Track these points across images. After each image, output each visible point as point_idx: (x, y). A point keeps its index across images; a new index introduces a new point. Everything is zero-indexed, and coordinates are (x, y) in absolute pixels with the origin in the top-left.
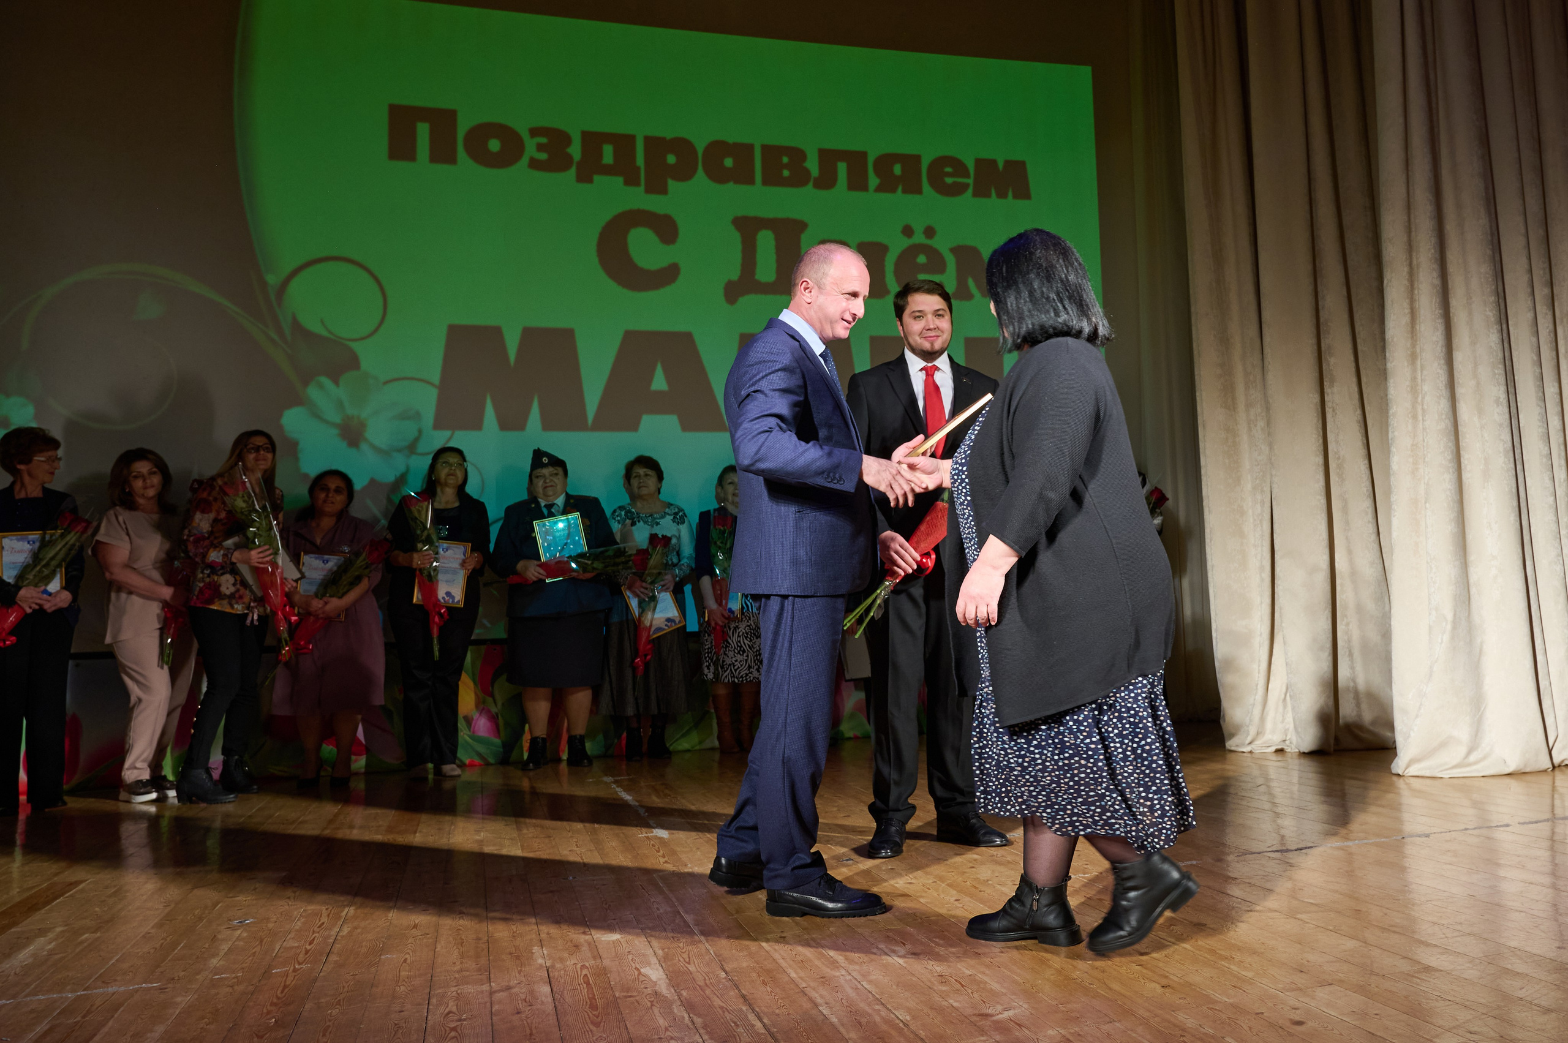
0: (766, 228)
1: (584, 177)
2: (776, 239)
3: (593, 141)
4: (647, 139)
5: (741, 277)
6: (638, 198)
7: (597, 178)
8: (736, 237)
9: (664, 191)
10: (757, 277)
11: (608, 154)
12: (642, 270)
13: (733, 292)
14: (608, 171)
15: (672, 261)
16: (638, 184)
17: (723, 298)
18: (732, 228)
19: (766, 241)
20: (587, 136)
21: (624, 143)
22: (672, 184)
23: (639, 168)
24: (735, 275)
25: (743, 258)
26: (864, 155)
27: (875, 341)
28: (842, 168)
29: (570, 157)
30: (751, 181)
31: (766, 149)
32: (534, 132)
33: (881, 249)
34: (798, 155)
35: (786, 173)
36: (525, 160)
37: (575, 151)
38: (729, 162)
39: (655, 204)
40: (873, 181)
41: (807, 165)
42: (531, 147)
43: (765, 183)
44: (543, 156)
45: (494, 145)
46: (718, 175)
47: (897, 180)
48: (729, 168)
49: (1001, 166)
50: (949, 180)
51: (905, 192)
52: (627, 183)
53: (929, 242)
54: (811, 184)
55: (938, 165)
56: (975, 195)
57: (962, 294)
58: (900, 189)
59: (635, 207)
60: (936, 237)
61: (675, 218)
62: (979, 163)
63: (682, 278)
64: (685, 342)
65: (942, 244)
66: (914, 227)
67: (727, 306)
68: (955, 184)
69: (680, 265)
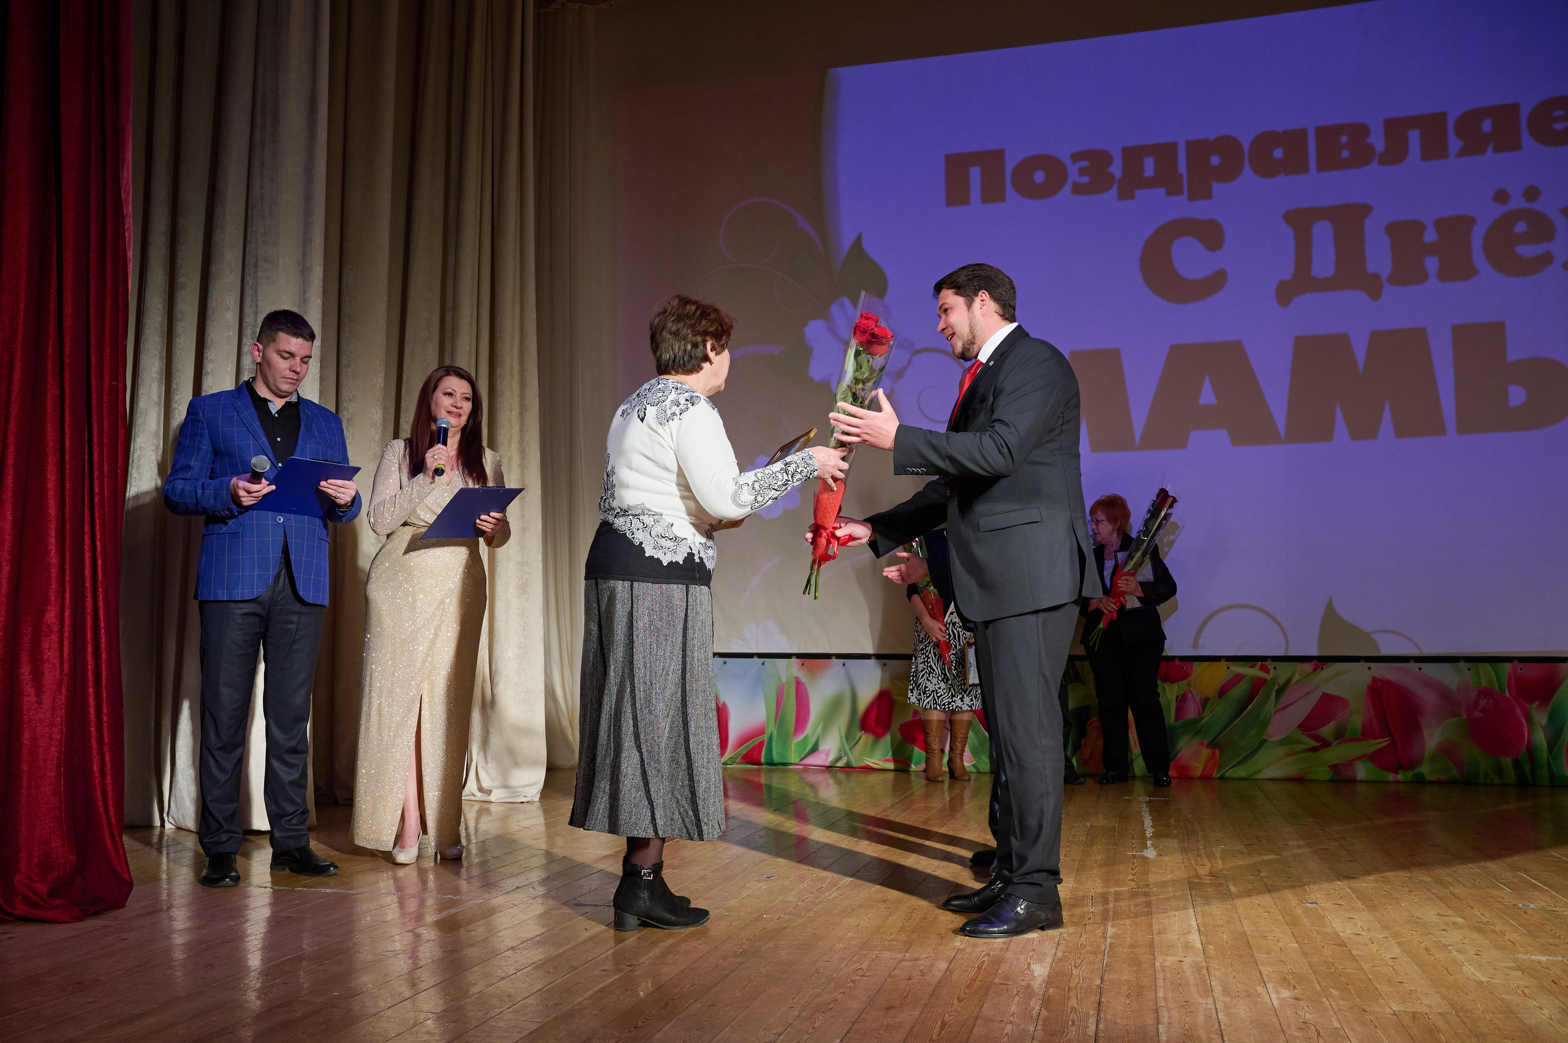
0: (1323, 218)
1: (1126, 193)
2: (1335, 229)
3: (1133, 155)
4: (1189, 144)
5: (1295, 276)
6: (1181, 207)
7: (1139, 193)
9: (1207, 195)
10: (1313, 273)
11: (1149, 167)
12: (1186, 281)
13: (1285, 293)
14: (1151, 183)
15: (1217, 268)
16: (1180, 192)
17: (1275, 301)
18: (1283, 223)
19: (1323, 233)
20: (1125, 150)
21: (1165, 152)
22: (1217, 188)
23: (1181, 176)
24: (1287, 272)
25: (1297, 257)
26: (1440, 118)
27: (1459, 331)
28: (1414, 137)
29: (1112, 176)
30: (1303, 169)
31: (1321, 131)
32: (1076, 157)
33: (1466, 223)
34: (1359, 131)
35: (1345, 154)
36: (1068, 187)
37: (1116, 169)
38: (1278, 153)
39: (1199, 210)
40: (1455, 144)
41: (1371, 140)
42: (1073, 173)
43: (1320, 169)
44: (1085, 179)
45: (1039, 177)
46: (1266, 168)
47: (1487, 138)
48: (1279, 160)
50: (1559, 127)
51: (1496, 150)
52: (1169, 193)
53: (1531, 205)
54: (1376, 161)
55: (1545, 109)
58: (1491, 148)
59: (1178, 216)
60: (1541, 199)
61: (1221, 222)
63: (1229, 284)
64: (1234, 351)
65: (1549, 206)
66: (1510, 190)
67: (1281, 309)
68: (1565, 129)
69: (1229, 272)
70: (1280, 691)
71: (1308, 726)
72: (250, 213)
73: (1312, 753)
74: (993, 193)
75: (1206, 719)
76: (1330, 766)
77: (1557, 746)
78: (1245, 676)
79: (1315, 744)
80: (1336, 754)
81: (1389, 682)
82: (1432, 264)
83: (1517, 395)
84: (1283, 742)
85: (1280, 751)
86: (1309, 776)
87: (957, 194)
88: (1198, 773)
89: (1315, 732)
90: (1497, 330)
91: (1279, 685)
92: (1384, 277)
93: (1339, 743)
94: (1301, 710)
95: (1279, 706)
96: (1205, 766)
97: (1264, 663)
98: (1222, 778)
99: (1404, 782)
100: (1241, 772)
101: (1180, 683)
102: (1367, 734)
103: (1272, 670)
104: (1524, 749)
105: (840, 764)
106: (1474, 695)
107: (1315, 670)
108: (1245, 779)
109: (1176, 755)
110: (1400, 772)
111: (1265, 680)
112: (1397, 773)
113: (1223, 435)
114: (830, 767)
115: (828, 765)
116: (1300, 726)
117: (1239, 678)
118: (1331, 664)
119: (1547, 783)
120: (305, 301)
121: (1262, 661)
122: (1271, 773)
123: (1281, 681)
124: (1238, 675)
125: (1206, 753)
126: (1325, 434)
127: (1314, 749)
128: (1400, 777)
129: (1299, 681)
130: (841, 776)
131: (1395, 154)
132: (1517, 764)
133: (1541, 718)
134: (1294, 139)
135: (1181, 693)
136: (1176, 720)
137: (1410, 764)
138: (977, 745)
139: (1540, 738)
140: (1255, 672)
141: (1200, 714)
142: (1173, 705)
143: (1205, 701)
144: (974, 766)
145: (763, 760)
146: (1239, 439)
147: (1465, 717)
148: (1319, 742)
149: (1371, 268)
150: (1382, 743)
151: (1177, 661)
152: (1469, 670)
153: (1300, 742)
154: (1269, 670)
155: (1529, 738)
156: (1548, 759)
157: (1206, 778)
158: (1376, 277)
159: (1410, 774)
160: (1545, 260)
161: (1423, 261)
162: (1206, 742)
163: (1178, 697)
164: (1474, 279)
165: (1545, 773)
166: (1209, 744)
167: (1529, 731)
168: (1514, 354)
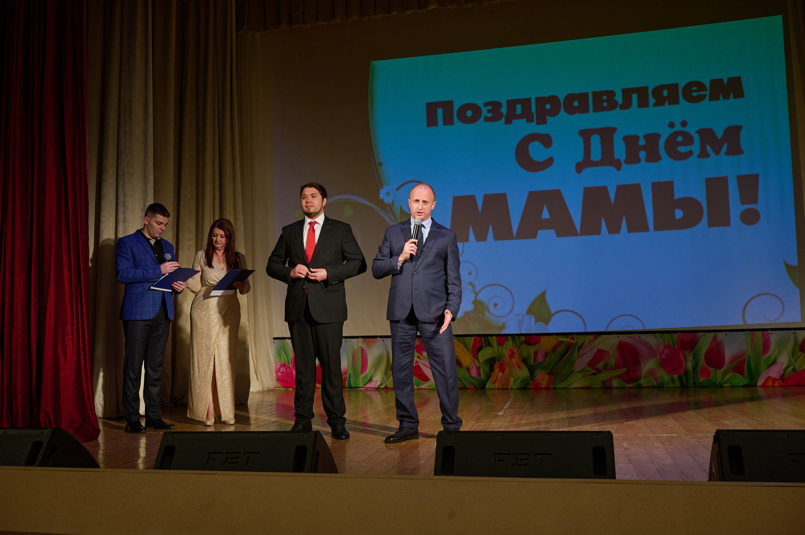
0: (596, 134)
1: (508, 122)
2: (601, 139)
3: (511, 104)
4: (537, 99)
5: (584, 160)
6: (533, 128)
7: (514, 121)
8: (580, 140)
10: (591, 159)
11: (519, 109)
12: (535, 162)
13: (580, 168)
14: (519, 117)
15: (549, 156)
16: (533, 121)
17: (575, 171)
18: (579, 136)
19: (596, 140)
20: (509, 102)
21: (525, 103)
22: (549, 118)
23: (533, 114)
24: (580, 159)
25: (585, 150)
26: (646, 88)
27: (654, 184)
28: (635, 97)
29: (502, 113)
30: (587, 111)
31: (595, 94)
32: (486, 104)
33: (657, 136)
34: (611, 94)
35: (605, 104)
36: (482, 118)
37: (504, 110)
38: (576, 104)
39: (541, 129)
40: (652, 101)
41: (616, 98)
42: (485, 112)
43: (595, 111)
44: (490, 115)
45: (469, 113)
46: (571, 111)
47: (665, 98)
48: (576, 107)
49: (725, 81)
50: (695, 94)
51: (669, 104)
52: (528, 121)
53: (684, 129)
54: (618, 107)
55: (688, 87)
56: (710, 99)
57: (703, 154)
58: (667, 103)
59: (532, 132)
60: (688, 126)
61: (551, 135)
62: (713, 82)
63: (554, 164)
64: (557, 194)
65: (691, 129)
66: (675, 122)
67: (577, 175)
68: (698, 95)
69: (554, 158)
70: (579, 348)
71: (592, 363)
72: (120, 153)
73: (593, 376)
74: (448, 121)
75: (547, 362)
76: (602, 382)
77: (696, 369)
78: (563, 342)
79: (595, 372)
80: (603, 376)
81: (626, 343)
82: (643, 155)
83: (679, 214)
84: (582, 371)
85: (580, 375)
86: (593, 386)
87: (432, 121)
88: (544, 386)
89: (595, 366)
90: (670, 184)
91: (579, 345)
92: (622, 160)
93: (605, 371)
94: (588, 357)
95: (579, 355)
96: (547, 382)
97: (572, 336)
98: (554, 388)
99: (633, 388)
100: (562, 385)
101: (535, 346)
102: (617, 366)
103: (576, 339)
104: (683, 372)
105: (382, 387)
106: (662, 348)
107: (594, 338)
108: (564, 388)
109: (534, 378)
110: (631, 383)
111: (573, 344)
112: (630, 383)
113: (552, 232)
114: (378, 388)
115: (377, 387)
116: (588, 364)
117: (561, 343)
118: (601, 335)
119: (692, 386)
120: (146, 191)
121: (571, 335)
122: (575, 385)
123: (580, 344)
124: (561, 341)
125: (547, 377)
126: (597, 231)
127: (594, 374)
128: (631, 385)
129: (587, 344)
130: (383, 392)
131: (626, 105)
132: (680, 378)
133: (690, 357)
134: (583, 97)
135: (536, 350)
136: (534, 363)
137: (636, 379)
139: (689, 366)
140: (568, 340)
141: (544, 359)
142: (532, 356)
143: (546, 354)
145: (346, 386)
146: (560, 234)
147: (658, 358)
148: (596, 371)
149: (616, 156)
150: (623, 370)
151: (534, 335)
152: (660, 337)
153: (588, 371)
154: (575, 339)
155: (685, 366)
156: (693, 375)
157: (547, 388)
158: (619, 160)
159: (636, 384)
160: (690, 154)
161: (638, 153)
162: (547, 373)
163: (534, 352)
164: (661, 161)
165: (691, 381)
166: (549, 373)
167: (685, 363)
168: (677, 195)
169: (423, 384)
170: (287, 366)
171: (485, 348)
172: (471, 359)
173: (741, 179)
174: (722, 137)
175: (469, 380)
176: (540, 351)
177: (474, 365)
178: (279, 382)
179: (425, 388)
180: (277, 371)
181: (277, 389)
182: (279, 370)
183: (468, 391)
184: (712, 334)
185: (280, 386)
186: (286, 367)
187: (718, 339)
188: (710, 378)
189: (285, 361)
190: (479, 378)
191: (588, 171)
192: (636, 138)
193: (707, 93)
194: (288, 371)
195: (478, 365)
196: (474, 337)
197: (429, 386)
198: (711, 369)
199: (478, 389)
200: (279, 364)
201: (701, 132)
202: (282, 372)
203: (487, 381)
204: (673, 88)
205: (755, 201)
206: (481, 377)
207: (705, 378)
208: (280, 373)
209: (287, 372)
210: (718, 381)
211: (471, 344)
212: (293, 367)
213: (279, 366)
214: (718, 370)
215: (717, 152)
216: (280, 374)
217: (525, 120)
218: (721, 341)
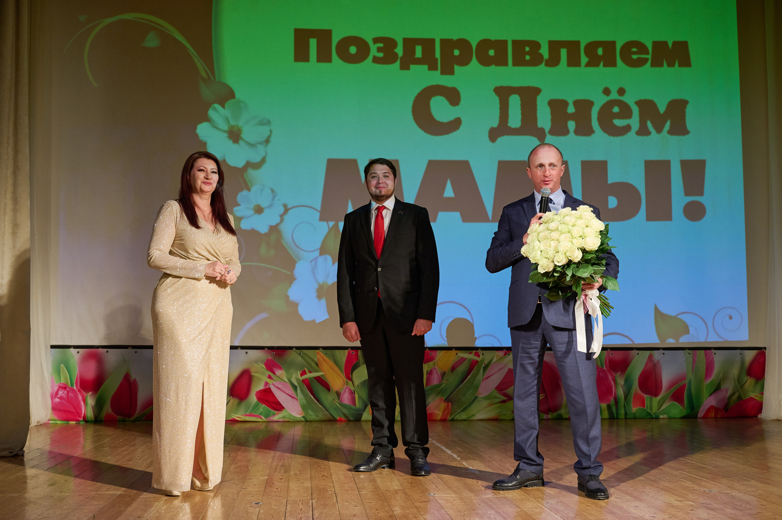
0: (515, 93)
1: (405, 66)
2: (521, 100)
3: (410, 43)
4: (442, 41)
5: (499, 125)
6: (437, 78)
7: (412, 67)
8: (496, 100)
9: (451, 72)
10: (509, 125)
11: (419, 52)
12: (438, 122)
13: (494, 135)
14: (418, 62)
15: (456, 117)
16: (436, 69)
17: (488, 139)
18: (494, 94)
19: (515, 101)
20: (406, 41)
21: (428, 44)
22: (457, 68)
23: (437, 59)
24: (495, 123)
25: (501, 113)
26: (578, 43)
27: (585, 164)
28: (564, 52)
29: (396, 55)
30: (505, 64)
31: (514, 43)
32: (376, 40)
33: (589, 104)
34: (535, 45)
35: (528, 57)
36: (370, 58)
37: (399, 51)
38: (492, 53)
39: (447, 81)
40: (584, 59)
41: (541, 51)
42: (374, 51)
43: (514, 65)
44: (381, 55)
45: (353, 50)
46: (485, 61)
47: (600, 58)
48: (492, 56)
49: (670, 45)
50: (635, 57)
51: (605, 65)
52: (430, 69)
53: (621, 98)
54: (544, 63)
55: (628, 46)
56: (653, 65)
57: (643, 131)
58: (602, 64)
59: (434, 83)
60: (626, 95)
61: (459, 89)
62: (656, 44)
63: (462, 127)
64: (464, 166)
65: (630, 99)
66: (611, 88)
67: (491, 143)
68: (638, 58)
69: (462, 119)
70: (485, 368)
71: (501, 388)
73: (503, 404)
74: (324, 57)
75: (444, 385)
77: (629, 397)
78: (466, 359)
79: (505, 398)
82: (571, 125)
83: (613, 202)
84: (486, 398)
85: (486, 403)
86: (502, 418)
87: (301, 55)
88: (439, 417)
89: (505, 391)
90: (603, 165)
91: (485, 364)
92: (547, 131)
94: (496, 379)
95: (485, 377)
96: (443, 413)
97: (477, 351)
98: (452, 420)
99: (552, 419)
100: (463, 416)
101: (428, 363)
103: (481, 355)
104: (613, 399)
107: (505, 354)
108: (465, 420)
110: (550, 413)
111: (477, 362)
112: (548, 414)
113: (457, 215)
116: (497, 388)
117: (462, 360)
119: (623, 417)
122: (479, 416)
123: (486, 362)
124: (462, 358)
127: (504, 402)
128: (550, 416)
129: (496, 361)
131: (553, 61)
132: (609, 407)
133: (621, 381)
134: (500, 46)
135: (430, 369)
137: (555, 409)
138: (305, 404)
139: (621, 392)
140: (472, 357)
141: (440, 382)
143: (443, 374)
144: (304, 417)
146: (466, 219)
148: (506, 397)
149: (540, 124)
153: (496, 398)
155: (615, 393)
156: (624, 403)
157: (444, 420)
158: (542, 130)
159: (555, 414)
160: (628, 128)
161: (567, 123)
162: (444, 399)
163: (427, 372)
164: (593, 135)
165: (622, 412)
166: (445, 400)
167: (615, 389)
168: (611, 179)
169: (274, 415)
170: (69, 388)
171: (362, 365)
172: (343, 380)
173: (685, 164)
174: (665, 112)
175: (340, 409)
176: (435, 370)
177: (347, 388)
178: (55, 412)
179: (277, 420)
180: (54, 395)
181: (51, 422)
182: (57, 393)
183: (338, 425)
184: (648, 353)
185: (56, 418)
186: (67, 391)
187: (654, 359)
188: (644, 407)
189: (67, 382)
190: (353, 407)
191: (504, 140)
192: (563, 104)
193: (649, 56)
194: (71, 396)
195: (352, 388)
196: (348, 350)
197: (284, 417)
198: (645, 396)
199: (351, 421)
200: (56, 385)
201: (640, 103)
202: (61, 398)
203: (364, 411)
204: (609, 46)
205: (701, 193)
206: (355, 405)
207: (638, 408)
208: (58, 398)
209: (69, 396)
210: (654, 411)
211: (344, 359)
212: (79, 390)
213: (57, 387)
214: (654, 398)
215: (659, 130)
216: (57, 400)
217: (426, 67)
218: (658, 361)
